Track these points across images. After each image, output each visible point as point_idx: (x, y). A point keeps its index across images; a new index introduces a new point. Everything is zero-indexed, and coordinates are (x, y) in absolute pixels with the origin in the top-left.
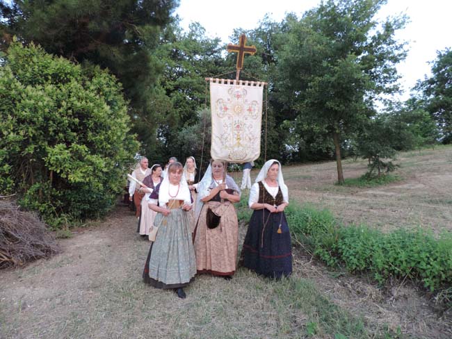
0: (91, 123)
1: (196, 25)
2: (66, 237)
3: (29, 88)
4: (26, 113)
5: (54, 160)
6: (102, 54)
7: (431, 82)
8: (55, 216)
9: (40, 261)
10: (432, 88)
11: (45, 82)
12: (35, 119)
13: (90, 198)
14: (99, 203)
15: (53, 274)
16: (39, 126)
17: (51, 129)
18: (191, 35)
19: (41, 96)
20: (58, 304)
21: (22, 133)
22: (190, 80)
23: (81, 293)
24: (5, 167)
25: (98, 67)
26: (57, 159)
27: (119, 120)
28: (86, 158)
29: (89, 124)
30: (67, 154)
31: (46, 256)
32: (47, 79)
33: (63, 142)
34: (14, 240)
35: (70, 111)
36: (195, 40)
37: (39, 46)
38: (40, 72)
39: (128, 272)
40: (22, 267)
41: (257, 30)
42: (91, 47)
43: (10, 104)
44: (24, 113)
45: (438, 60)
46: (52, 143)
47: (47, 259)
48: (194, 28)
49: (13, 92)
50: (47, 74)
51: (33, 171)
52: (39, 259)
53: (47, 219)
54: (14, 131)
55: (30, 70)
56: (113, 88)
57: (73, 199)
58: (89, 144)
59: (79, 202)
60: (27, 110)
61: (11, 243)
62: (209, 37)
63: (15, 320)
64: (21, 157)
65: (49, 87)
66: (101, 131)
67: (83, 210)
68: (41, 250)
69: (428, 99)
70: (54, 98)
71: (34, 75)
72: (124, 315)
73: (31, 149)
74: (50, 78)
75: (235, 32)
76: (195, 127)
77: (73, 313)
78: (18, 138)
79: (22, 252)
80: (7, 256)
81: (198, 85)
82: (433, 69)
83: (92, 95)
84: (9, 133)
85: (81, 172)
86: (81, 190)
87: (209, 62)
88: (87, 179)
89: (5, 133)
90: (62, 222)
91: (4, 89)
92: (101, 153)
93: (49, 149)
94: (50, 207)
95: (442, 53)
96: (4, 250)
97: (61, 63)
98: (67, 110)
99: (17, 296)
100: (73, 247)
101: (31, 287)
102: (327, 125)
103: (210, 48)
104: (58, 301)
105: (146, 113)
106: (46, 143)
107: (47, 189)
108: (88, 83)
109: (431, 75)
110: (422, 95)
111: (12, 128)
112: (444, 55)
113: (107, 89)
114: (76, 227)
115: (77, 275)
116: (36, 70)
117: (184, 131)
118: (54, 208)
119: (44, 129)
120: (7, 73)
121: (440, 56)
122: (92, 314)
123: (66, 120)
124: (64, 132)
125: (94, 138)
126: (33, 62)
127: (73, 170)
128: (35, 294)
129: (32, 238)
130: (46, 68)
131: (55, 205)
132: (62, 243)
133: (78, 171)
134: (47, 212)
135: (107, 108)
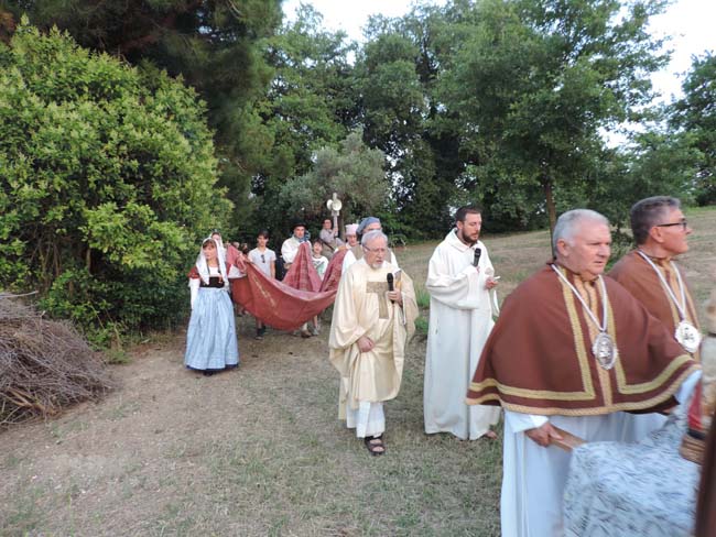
0: (158, 169)
1: (307, 8)
2: (120, 362)
3: (53, 106)
4: (50, 150)
5: (98, 231)
6: (173, 50)
7: (681, 106)
8: (97, 327)
9: (85, 405)
10: (682, 116)
11: (77, 96)
12: (65, 161)
13: (156, 296)
14: (170, 304)
15: (114, 431)
16: (71, 173)
17: (92, 179)
18: (299, 25)
19: (75, 121)
20: (135, 488)
21: (43, 185)
22: (298, 100)
23: (172, 466)
24: (14, 244)
25: (164, 72)
26: (105, 229)
27: (203, 164)
28: (149, 228)
29: (155, 172)
30: (120, 220)
31: (95, 396)
32: (81, 92)
33: (113, 201)
34: (39, 369)
35: (124, 148)
36: (305, 34)
37: (67, 34)
38: (70, 80)
39: (242, 425)
40: (56, 416)
41: (406, 19)
42: (153, 37)
43: (19, 134)
44: (47, 151)
45: (692, 70)
46: (93, 202)
47: (97, 403)
48: (304, 14)
49: (27, 113)
50: (81, 84)
51: (60, 251)
52: (82, 401)
53: (85, 332)
54: (28, 182)
55: (52, 75)
56: (192, 109)
57: (127, 298)
58: (155, 205)
59: (137, 301)
60: (52, 144)
61: (34, 376)
62: (328, 30)
63: (65, 519)
64: (40, 226)
65: (88, 106)
66: (175, 182)
67: (145, 315)
68: (86, 387)
69: (676, 133)
70: (96, 124)
71: (60, 84)
72: (263, 509)
73: (57, 213)
74: (86, 89)
75: (371, 20)
76: (308, 176)
77: (168, 506)
78: (37, 194)
79: (53, 392)
80: (27, 398)
81: (310, 109)
82: (684, 86)
83: (160, 120)
84: (23, 185)
85: (144, 251)
86: (141, 283)
87: (328, 71)
88: (154, 263)
89: (15, 185)
90: (110, 335)
91: (10, 107)
92: (174, 219)
93: (88, 212)
94: (89, 310)
95: (700, 61)
96: (21, 388)
97: (105, 65)
98: (118, 145)
99: (57, 472)
100: (135, 380)
101: (80, 456)
102: (538, 174)
103: (329, 47)
104: (135, 482)
105: (239, 152)
106: (84, 203)
107: (84, 281)
108: (149, 100)
109: (681, 96)
110: (665, 128)
111: (26, 177)
112: (703, 62)
113: (182, 111)
114: (132, 344)
115: (157, 432)
116: (63, 75)
117: (290, 183)
118: (96, 312)
119: (81, 178)
120: (14, 81)
121: (696, 64)
122: (204, 508)
123: (117, 163)
124: (113, 183)
125: (162, 195)
126: (58, 62)
127: (131, 248)
128: (90, 468)
129: (69, 367)
130: (80, 73)
131: (97, 308)
132: (117, 372)
133: (139, 250)
134: (85, 320)
135: (184, 142)
